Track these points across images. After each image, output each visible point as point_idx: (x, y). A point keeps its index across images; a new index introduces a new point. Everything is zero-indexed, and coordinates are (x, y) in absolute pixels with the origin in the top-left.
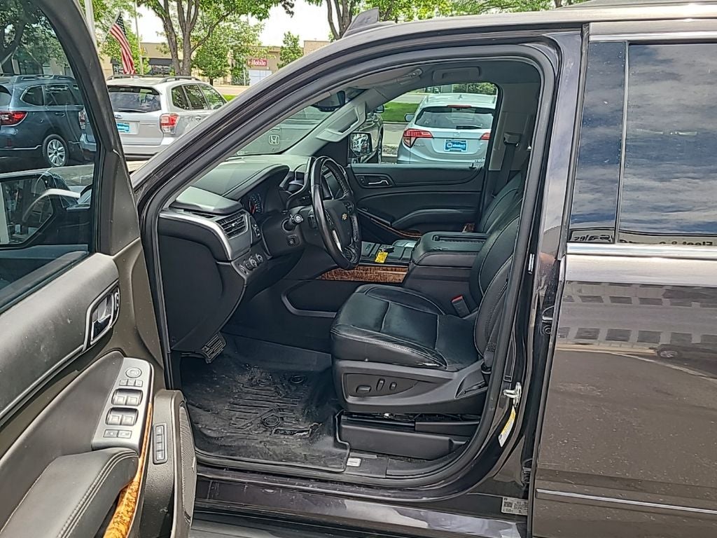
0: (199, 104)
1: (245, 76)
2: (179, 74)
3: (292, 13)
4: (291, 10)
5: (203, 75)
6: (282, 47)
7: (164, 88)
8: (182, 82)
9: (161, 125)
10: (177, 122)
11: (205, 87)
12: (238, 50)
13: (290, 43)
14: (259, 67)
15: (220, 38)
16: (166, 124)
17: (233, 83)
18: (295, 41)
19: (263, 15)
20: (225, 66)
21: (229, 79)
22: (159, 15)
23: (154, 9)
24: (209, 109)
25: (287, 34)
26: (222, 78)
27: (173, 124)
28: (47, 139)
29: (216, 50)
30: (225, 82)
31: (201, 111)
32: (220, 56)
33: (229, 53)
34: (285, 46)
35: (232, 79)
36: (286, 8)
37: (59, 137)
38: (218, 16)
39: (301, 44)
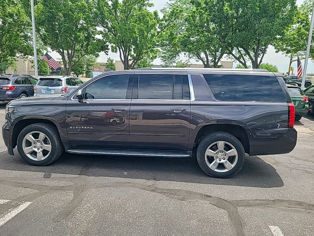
0: (74, 84)
1: (91, 74)
2: (68, 74)
3: (108, 54)
4: (107, 53)
5: (73, 74)
6: (107, 63)
7: (64, 79)
8: (69, 77)
9: (62, 90)
10: (67, 90)
11: (76, 78)
12: (89, 65)
13: (110, 62)
14: (97, 71)
15: (82, 61)
16: (63, 90)
17: (86, 77)
18: (112, 61)
19: (97, 56)
20: (83, 71)
21: (84, 75)
22: (61, 55)
23: (59, 53)
24: (78, 85)
25: (109, 58)
26: (81, 75)
27: (66, 90)
28: (21, 95)
29: (80, 65)
30: (83, 77)
31: (75, 86)
32: (81, 67)
33: (85, 66)
34: (108, 63)
35: (86, 75)
36: (105, 53)
37: (25, 95)
38: (81, 55)
39: (114, 62)
